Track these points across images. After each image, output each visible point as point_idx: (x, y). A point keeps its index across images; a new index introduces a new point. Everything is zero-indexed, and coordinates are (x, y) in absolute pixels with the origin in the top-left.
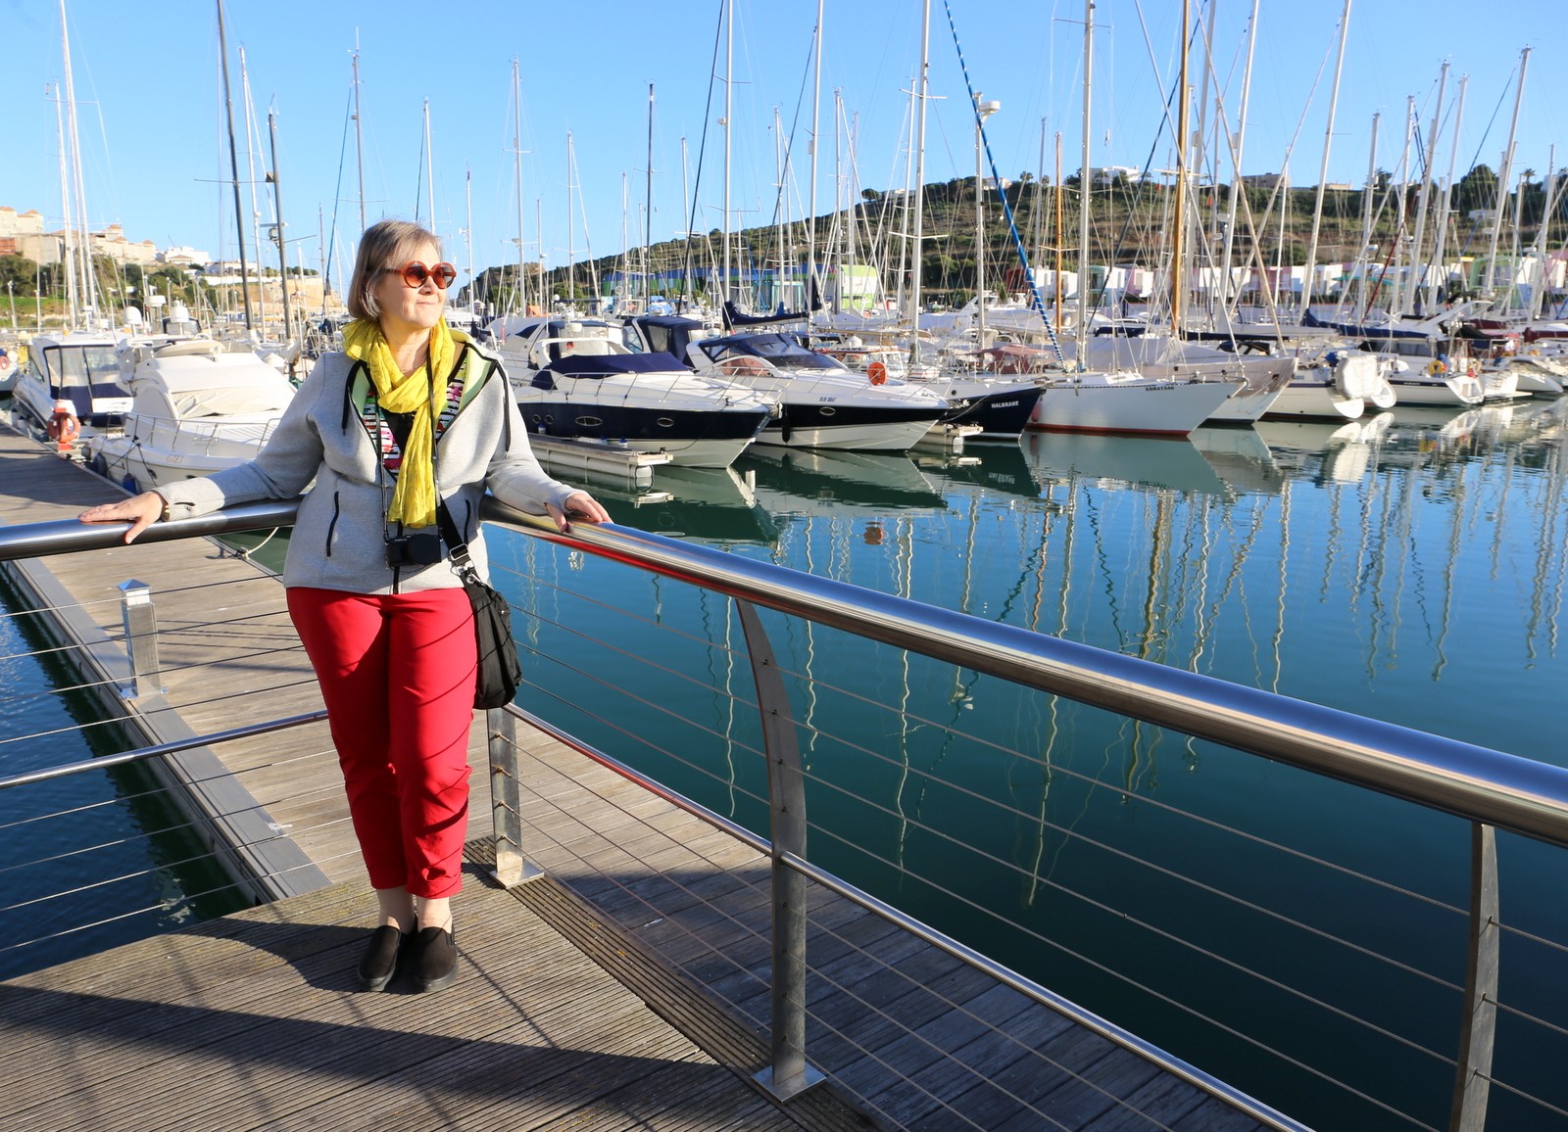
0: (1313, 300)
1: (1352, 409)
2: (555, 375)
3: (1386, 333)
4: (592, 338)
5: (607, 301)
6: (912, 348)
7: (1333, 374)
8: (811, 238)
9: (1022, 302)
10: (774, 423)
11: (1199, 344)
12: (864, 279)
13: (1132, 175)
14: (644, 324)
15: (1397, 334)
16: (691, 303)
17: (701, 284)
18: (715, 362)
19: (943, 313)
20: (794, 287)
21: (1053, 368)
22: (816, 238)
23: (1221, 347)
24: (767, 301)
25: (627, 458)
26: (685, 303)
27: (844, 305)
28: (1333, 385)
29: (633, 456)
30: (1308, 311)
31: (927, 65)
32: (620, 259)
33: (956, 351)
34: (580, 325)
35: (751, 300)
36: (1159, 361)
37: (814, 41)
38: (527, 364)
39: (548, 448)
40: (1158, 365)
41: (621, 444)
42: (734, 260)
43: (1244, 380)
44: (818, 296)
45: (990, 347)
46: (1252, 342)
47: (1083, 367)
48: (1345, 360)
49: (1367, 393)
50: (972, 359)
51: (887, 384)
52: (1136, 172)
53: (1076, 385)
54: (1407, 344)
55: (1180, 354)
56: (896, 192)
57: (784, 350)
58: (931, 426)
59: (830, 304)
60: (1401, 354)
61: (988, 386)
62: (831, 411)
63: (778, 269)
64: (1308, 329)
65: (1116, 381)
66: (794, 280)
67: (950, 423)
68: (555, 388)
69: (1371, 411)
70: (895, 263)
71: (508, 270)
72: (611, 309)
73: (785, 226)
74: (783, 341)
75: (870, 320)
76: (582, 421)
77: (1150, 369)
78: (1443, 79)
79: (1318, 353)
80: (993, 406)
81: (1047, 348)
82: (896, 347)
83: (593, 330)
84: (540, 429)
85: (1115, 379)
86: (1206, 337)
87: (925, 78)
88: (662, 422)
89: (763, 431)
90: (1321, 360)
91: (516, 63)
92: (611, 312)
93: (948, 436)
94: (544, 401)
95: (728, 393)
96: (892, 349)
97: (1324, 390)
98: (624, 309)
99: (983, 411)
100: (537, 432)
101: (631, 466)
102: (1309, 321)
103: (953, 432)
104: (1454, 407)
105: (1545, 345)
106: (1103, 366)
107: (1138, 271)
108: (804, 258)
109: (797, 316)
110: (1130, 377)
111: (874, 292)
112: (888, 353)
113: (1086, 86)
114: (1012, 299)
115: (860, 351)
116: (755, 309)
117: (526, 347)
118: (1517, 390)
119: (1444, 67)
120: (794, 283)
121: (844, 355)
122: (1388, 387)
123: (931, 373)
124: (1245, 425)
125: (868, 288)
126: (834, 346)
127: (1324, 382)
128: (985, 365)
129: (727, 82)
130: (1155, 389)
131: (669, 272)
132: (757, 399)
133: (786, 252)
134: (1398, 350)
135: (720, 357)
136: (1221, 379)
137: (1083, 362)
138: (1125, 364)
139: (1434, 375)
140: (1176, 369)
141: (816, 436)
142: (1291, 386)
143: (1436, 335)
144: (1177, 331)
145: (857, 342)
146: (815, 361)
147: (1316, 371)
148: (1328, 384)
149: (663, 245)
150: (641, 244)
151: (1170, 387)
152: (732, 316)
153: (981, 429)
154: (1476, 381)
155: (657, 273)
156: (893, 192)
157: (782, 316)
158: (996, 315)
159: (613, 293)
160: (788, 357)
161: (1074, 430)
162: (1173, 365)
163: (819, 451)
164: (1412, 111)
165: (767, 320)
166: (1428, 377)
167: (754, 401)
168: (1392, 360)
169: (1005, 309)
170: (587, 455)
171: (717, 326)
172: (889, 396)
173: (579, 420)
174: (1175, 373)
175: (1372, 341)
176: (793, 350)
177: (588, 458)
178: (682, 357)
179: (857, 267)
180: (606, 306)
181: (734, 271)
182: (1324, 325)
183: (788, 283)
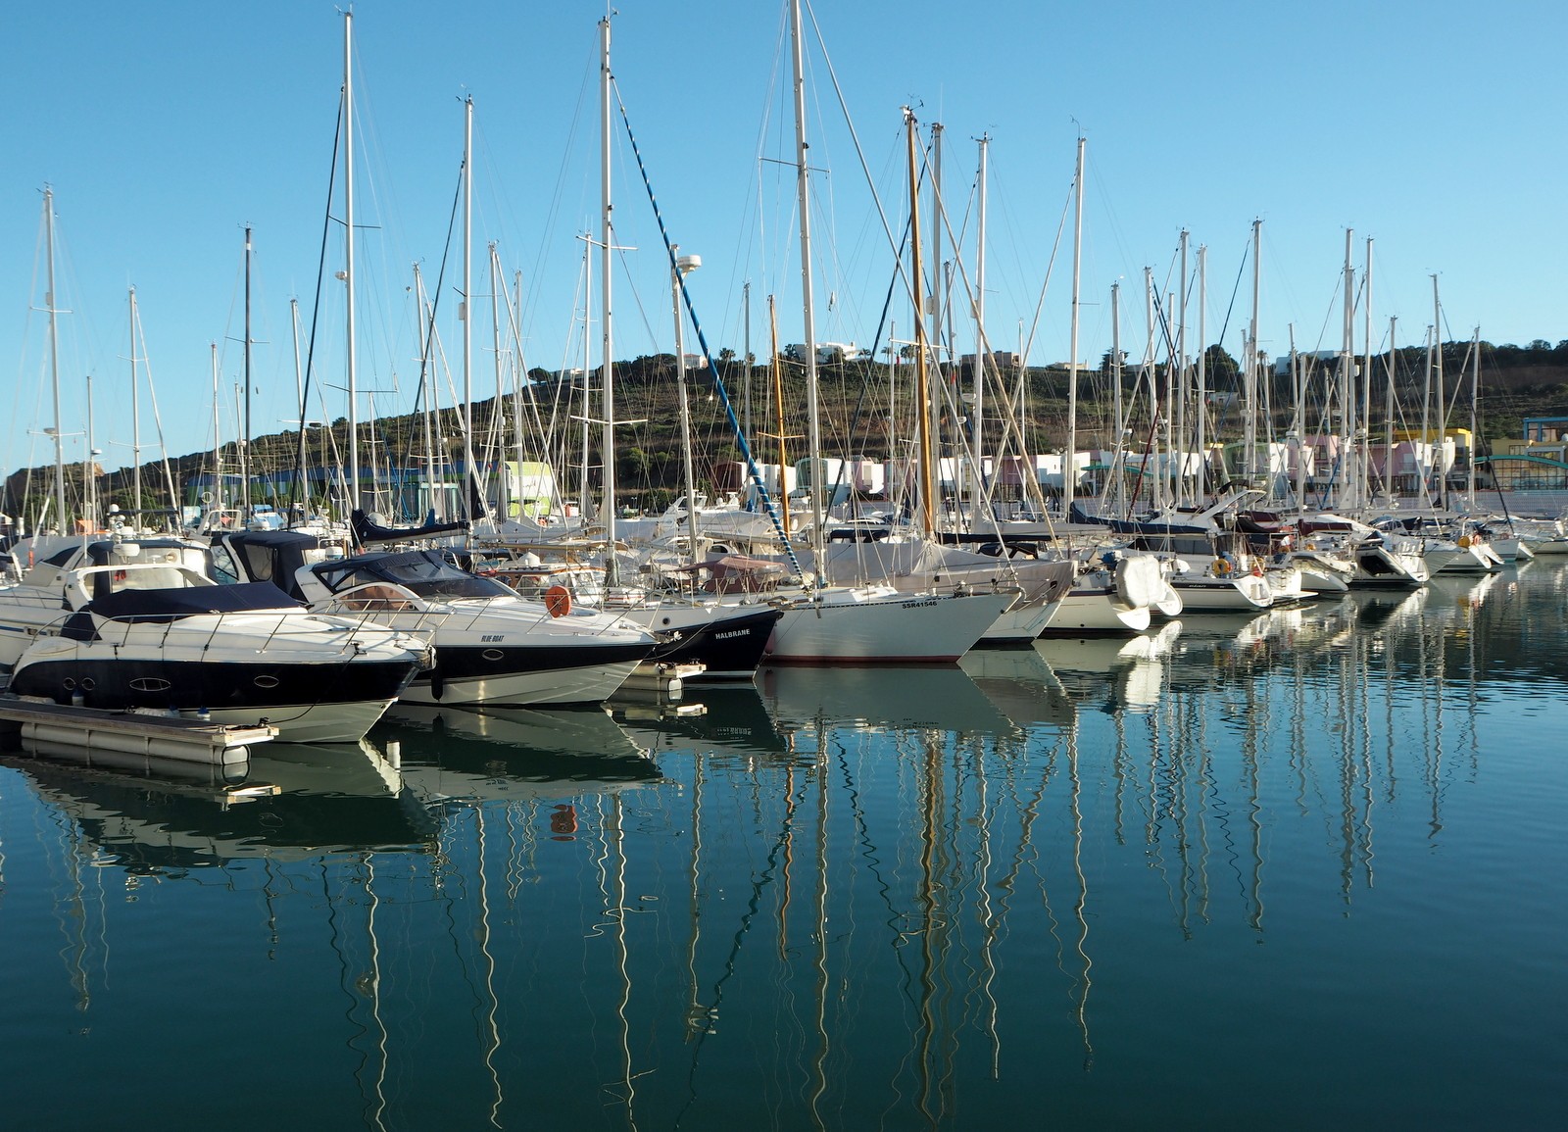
0: (1077, 492)
1: (1138, 619)
2: (97, 620)
3: (1162, 528)
4: (155, 565)
5: (191, 513)
6: (609, 565)
7: (1112, 578)
8: (466, 426)
9: (735, 503)
10: (424, 675)
11: (960, 547)
12: (538, 478)
13: (849, 353)
14: (239, 542)
15: (1175, 529)
16: (309, 514)
17: (321, 487)
18: (335, 592)
19: (637, 520)
20: (447, 490)
21: (787, 583)
22: (473, 429)
23: (982, 550)
24: (410, 510)
25: (209, 736)
26: (301, 514)
27: (514, 511)
28: (1115, 592)
29: (218, 733)
30: (1073, 504)
31: (610, 208)
32: (210, 458)
33: (664, 567)
34: (137, 547)
35: (391, 507)
36: (916, 570)
37: (462, 179)
38: (60, 604)
39: (88, 727)
40: (915, 576)
41: (199, 715)
42: (364, 458)
43: (1019, 590)
44: (479, 501)
45: (703, 560)
46: (1016, 543)
47: (824, 581)
48: (1124, 562)
49: (1152, 601)
50: (683, 576)
51: (573, 615)
52: (854, 348)
53: (817, 606)
54: (1186, 541)
55: (940, 561)
56: (572, 372)
57: (433, 574)
58: (636, 667)
59: (494, 511)
60: (1178, 553)
61: (709, 610)
62: (499, 655)
63: (425, 468)
64: (1077, 527)
65: (866, 597)
66: (446, 481)
67: (661, 661)
68: (98, 638)
69: (1158, 620)
70: (577, 458)
71: (40, 474)
72: (197, 523)
73: (432, 414)
74: (430, 561)
75: (548, 530)
76: (139, 684)
77: (906, 580)
78: (1184, 248)
79: (1091, 553)
80: (718, 636)
81: (777, 559)
82: (588, 564)
83: (157, 554)
84: (75, 699)
85: (865, 595)
86: (966, 539)
87: (609, 224)
88: (261, 681)
89: (411, 685)
90: (1096, 560)
91: (48, 193)
92: (196, 527)
93: (661, 679)
94: (81, 657)
95: (358, 636)
96: (582, 567)
97: (1105, 598)
98: (215, 523)
99: (702, 643)
100: (70, 702)
101: (215, 748)
102: (1076, 517)
103: (668, 673)
104: (1245, 612)
105: (1318, 538)
106: (847, 579)
107: (866, 463)
108: (459, 454)
109: (452, 527)
110: (882, 591)
111: (550, 495)
112: (578, 572)
113: (804, 238)
114: (721, 499)
115: (540, 571)
116: (396, 520)
117: (59, 578)
118: (1302, 590)
119: (1184, 235)
120: (446, 486)
121: (519, 577)
122: (1173, 591)
123: (633, 596)
124: (1023, 644)
125: (542, 489)
126: (503, 566)
127: (1103, 589)
128: (700, 584)
129: (347, 226)
130: (913, 605)
131: (277, 473)
132: (399, 643)
133: (434, 447)
134: (1178, 549)
135: (342, 586)
136: (991, 590)
137: (823, 575)
138: (873, 576)
139: (1220, 576)
140: (937, 579)
141: (482, 690)
142: (1072, 594)
143: (1214, 528)
144: (932, 533)
145: (534, 560)
146: (477, 587)
147: (1094, 575)
148: (1109, 591)
149: (270, 439)
150: (237, 435)
151: (931, 602)
152: (363, 527)
153: (704, 667)
154: (1263, 581)
155: (261, 475)
156: (567, 372)
157: (432, 527)
158: (709, 521)
159: (200, 502)
160: (438, 582)
161: (824, 662)
162: (933, 573)
163: (487, 710)
164: (1151, 284)
165: (412, 533)
166: (1213, 578)
167: (396, 646)
168: (1171, 560)
169: (713, 511)
170: (148, 735)
171: (339, 543)
172: (575, 631)
173: (135, 684)
174: (936, 584)
175: (1147, 538)
176: (445, 574)
177: (150, 740)
178: (290, 587)
179: (527, 464)
180: (191, 520)
181: (365, 470)
182: (1094, 521)
183: (438, 486)
